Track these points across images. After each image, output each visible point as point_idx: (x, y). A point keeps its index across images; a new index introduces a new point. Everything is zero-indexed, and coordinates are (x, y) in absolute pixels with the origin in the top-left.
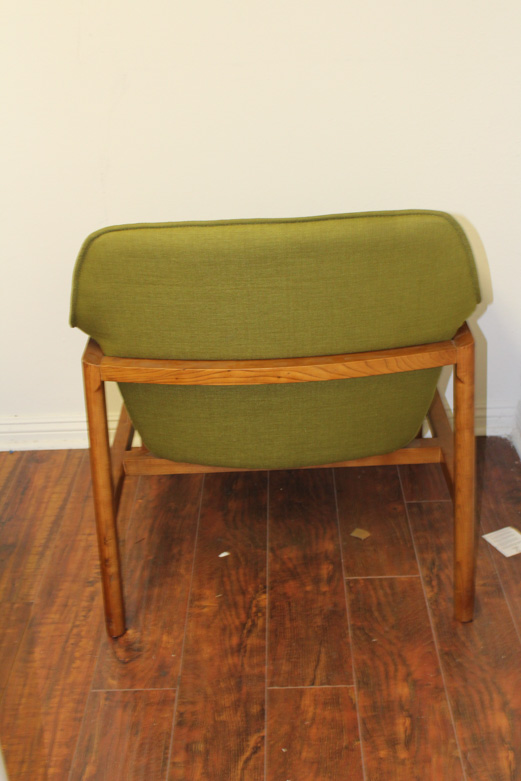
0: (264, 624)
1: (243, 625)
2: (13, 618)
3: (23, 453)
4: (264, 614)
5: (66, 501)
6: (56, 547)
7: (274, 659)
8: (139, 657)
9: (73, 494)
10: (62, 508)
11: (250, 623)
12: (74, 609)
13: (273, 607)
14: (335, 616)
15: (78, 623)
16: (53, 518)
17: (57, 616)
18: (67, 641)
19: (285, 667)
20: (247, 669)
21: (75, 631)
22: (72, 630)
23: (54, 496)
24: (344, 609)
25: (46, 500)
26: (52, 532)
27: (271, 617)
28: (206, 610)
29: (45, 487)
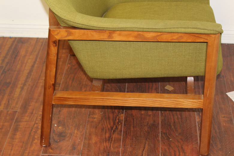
0: (121, 128)
1: (112, 128)
2: (8, 118)
3: (16, 38)
4: (121, 124)
5: (35, 63)
6: (29, 85)
7: (124, 145)
8: (64, 139)
9: (38, 60)
10: (33, 66)
11: (115, 127)
12: (36, 115)
13: (126, 120)
14: (154, 126)
15: (37, 122)
16: (28, 71)
17: (28, 118)
18: (32, 130)
19: (129, 149)
20: (112, 149)
21: (36, 126)
22: (34, 125)
23: (29, 60)
24: (158, 124)
25: (25, 62)
26: (27, 77)
27: (125, 125)
28: (95, 120)
29: (25, 56)
